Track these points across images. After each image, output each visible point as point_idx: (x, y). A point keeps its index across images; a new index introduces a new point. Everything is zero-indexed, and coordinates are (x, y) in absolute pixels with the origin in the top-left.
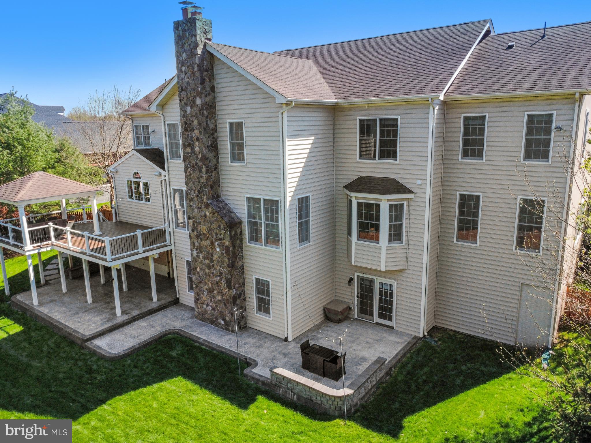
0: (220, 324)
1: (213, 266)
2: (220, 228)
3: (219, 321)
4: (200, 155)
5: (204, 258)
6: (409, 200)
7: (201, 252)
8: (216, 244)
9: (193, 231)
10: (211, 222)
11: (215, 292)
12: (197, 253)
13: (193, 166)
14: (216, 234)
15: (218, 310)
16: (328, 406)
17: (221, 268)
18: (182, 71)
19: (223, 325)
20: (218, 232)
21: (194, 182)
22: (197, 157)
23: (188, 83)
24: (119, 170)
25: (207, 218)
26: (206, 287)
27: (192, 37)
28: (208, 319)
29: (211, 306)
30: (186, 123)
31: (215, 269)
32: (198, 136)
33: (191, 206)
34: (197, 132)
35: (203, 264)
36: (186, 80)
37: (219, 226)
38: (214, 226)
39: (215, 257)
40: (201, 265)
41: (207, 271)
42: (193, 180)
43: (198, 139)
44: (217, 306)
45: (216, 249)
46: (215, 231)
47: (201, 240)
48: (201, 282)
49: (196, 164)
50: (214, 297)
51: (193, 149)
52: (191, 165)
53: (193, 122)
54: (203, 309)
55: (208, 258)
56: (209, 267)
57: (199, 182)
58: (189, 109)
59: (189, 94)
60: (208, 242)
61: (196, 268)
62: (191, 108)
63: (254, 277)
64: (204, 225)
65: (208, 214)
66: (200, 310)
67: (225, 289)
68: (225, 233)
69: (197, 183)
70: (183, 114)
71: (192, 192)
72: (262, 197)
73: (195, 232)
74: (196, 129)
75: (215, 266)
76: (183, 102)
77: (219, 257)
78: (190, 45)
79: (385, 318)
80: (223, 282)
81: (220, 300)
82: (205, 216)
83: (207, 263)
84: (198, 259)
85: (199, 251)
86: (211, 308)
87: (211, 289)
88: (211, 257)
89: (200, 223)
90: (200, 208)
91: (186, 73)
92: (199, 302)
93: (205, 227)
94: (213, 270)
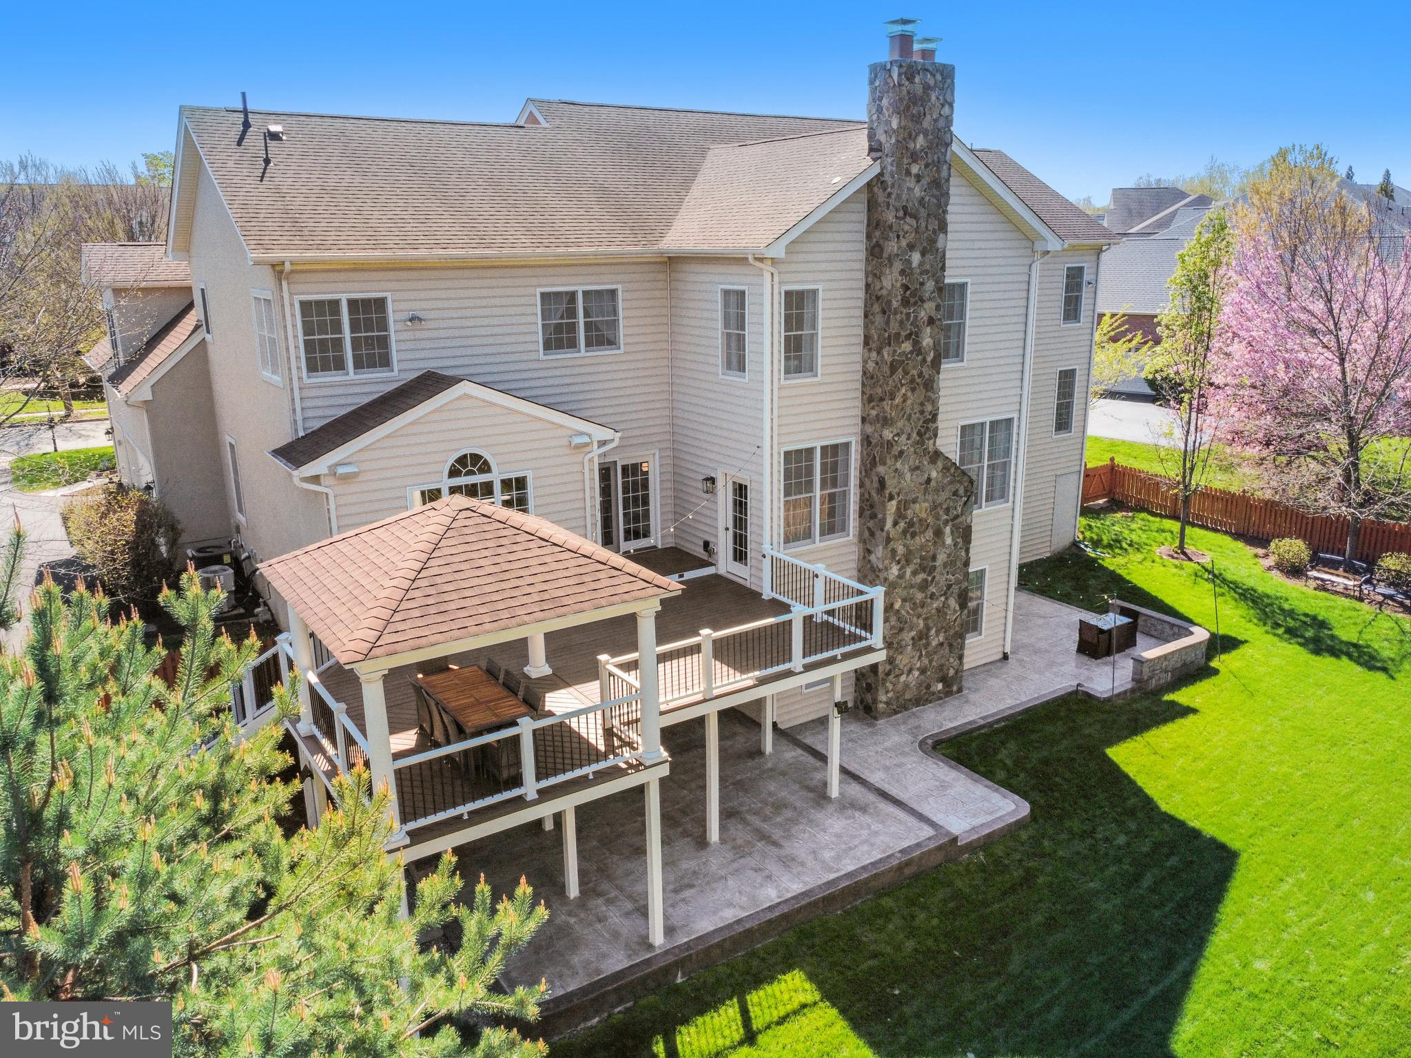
0: (934, 694)
1: (933, 579)
2: (957, 496)
3: (933, 689)
4: (932, 354)
5: (914, 573)
7: (908, 562)
8: (948, 530)
9: (895, 524)
10: (937, 491)
11: (933, 632)
12: (900, 569)
13: (913, 380)
14: (947, 511)
17: (950, 577)
18: (908, 173)
19: (939, 692)
20: (951, 504)
21: (910, 415)
22: (924, 360)
23: (921, 201)
25: (933, 483)
26: (913, 633)
27: (943, 105)
28: (910, 700)
29: (918, 669)
30: (906, 288)
31: (938, 584)
32: (933, 314)
33: (896, 470)
34: (930, 306)
35: (912, 586)
36: (918, 192)
37: (955, 493)
38: (944, 496)
39: (942, 558)
40: (904, 593)
41: (919, 596)
42: (908, 410)
43: (931, 321)
44: (931, 662)
45: (944, 543)
46: (945, 506)
47: (913, 535)
48: (901, 630)
49: (920, 375)
50: (927, 645)
51: (916, 343)
52: (908, 377)
53: (922, 284)
55: (923, 569)
56: (924, 586)
57: (922, 412)
58: (916, 258)
59: (923, 225)
60: (929, 534)
61: (892, 605)
62: (923, 254)
64: (924, 501)
65: (934, 474)
66: (890, 695)
67: (955, 612)
68: (965, 503)
69: (918, 415)
70: (900, 267)
71: (903, 438)
72: (988, 419)
73: (902, 525)
74: (930, 299)
75: (937, 577)
76: (903, 242)
77: (949, 556)
78: (936, 121)
80: (953, 603)
81: (942, 644)
82: (929, 480)
83: (919, 581)
84: (900, 581)
85: (903, 562)
86: (916, 673)
87: (925, 630)
88: (931, 564)
89: (914, 501)
90: (917, 468)
91: (918, 178)
92: (891, 677)
93: (927, 504)
94: (932, 589)
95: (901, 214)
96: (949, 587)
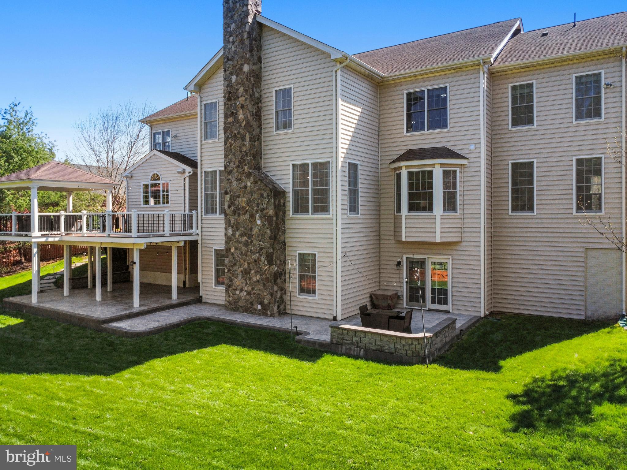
0: (256, 310)
1: (252, 242)
2: (263, 197)
3: (255, 306)
4: (244, 122)
5: (241, 235)
6: (462, 165)
7: (237, 229)
8: (257, 215)
9: (229, 207)
10: (252, 193)
11: (252, 272)
12: (233, 231)
13: (235, 136)
14: (258, 205)
15: (254, 294)
16: (404, 352)
17: (261, 243)
18: (229, 42)
19: (259, 310)
20: (260, 202)
21: (234, 153)
22: (240, 125)
23: (235, 53)
24: (134, 175)
25: (248, 188)
26: (242, 269)
27: (243, 7)
28: (241, 307)
29: (246, 291)
30: (230, 93)
31: (254, 245)
32: (243, 103)
33: (229, 180)
34: (242, 99)
35: (240, 243)
36: (233, 49)
37: (262, 195)
38: (255, 196)
39: (255, 230)
40: (236, 245)
41: (244, 249)
42: (234, 151)
43: (242, 107)
44: (253, 289)
45: (256, 222)
46: (256, 202)
47: (239, 215)
48: (235, 264)
49: (239, 133)
50: (250, 278)
51: (236, 118)
52: (233, 134)
53: (238, 90)
54: (235, 296)
55: (245, 235)
56: (246, 244)
57: (241, 151)
58: (234, 78)
59: (236, 62)
60: (248, 216)
61: (230, 249)
62: (237, 76)
63: (298, 252)
64: (244, 197)
65: (249, 184)
66: (231, 299)
67: (265, 265)
68: (268, 202)
69: (239, 153)
70: (227, 83)
71: (232, 164)
72: (310, 162)
73: (232, 208)
74: (241, 96)
75: (255, 242)
76: (228, 72)
77: (260, 230)
78: (240, 15)
79: (439, 303)
80: (263, 259)
81: (258, 281)
82: (246, 187)
83: (244, 240)
84: (233, 238)
85: (235, 228)
86: (245, 293)
87: (248, 270)
88: (249, 232)
89: (238, 197)
90: (240, 180)
91: (233, 43)
92: (231, 289)
93: (245, 199)
94: (251, 247)
95: (226, 60)
96: (261, 249)
